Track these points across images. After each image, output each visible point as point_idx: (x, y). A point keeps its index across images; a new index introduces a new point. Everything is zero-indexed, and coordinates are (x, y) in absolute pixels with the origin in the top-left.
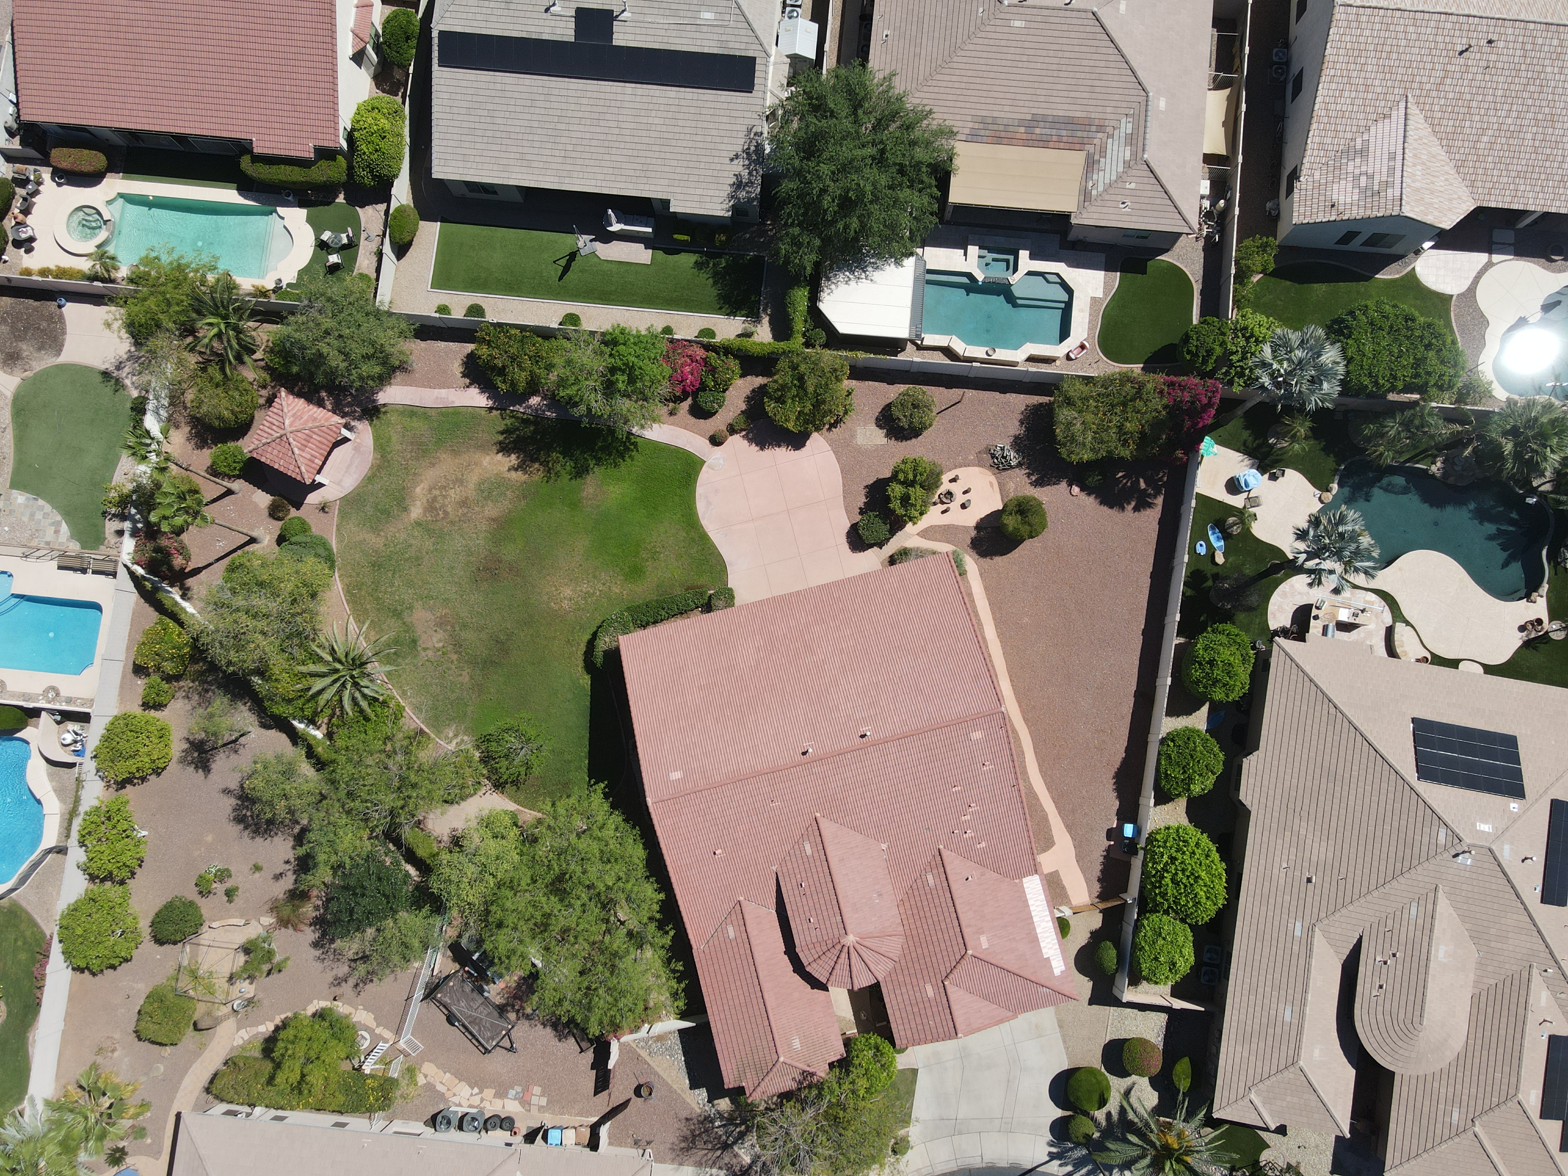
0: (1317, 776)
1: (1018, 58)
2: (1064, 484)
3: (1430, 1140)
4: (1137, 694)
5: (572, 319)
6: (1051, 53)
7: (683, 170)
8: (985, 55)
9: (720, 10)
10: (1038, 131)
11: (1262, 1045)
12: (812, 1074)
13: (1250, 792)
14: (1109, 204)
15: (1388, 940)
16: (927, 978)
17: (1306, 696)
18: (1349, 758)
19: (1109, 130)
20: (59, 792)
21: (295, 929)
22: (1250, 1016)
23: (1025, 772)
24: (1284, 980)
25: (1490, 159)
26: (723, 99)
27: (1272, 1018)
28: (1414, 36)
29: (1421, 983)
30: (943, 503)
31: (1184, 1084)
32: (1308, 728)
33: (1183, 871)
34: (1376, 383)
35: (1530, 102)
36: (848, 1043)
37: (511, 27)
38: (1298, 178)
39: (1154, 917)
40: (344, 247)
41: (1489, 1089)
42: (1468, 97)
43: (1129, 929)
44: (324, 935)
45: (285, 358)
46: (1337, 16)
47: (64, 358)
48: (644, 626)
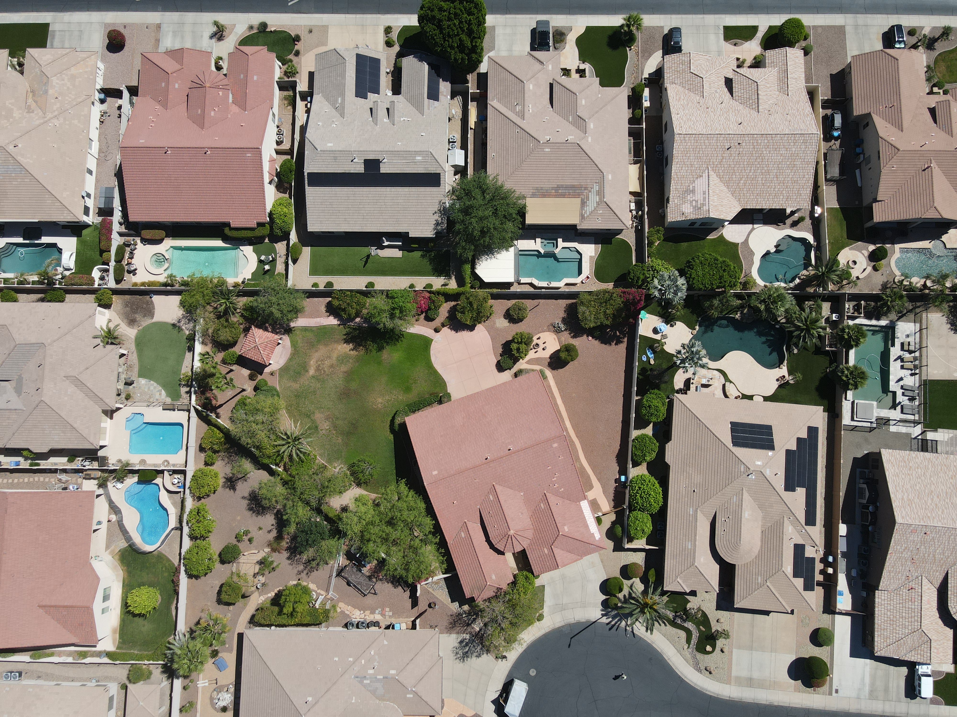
0: (694, 449)
1: (548, 163)
2: (585, 336)
3: (751, 590)
4: (623, 422)
5: (371, 285)
6: (562, 161)
7: (413, 220)
8: (535, 163)
9: (424, 155)
10: (560, 191)
11: (680, 559)
12: (501, 589)
13: (669, 458)
14: (592, 220)
15: (726, 512)
16: (544, 546)
17: (688, 417)
18: (706, 440)
19: (589, 189)
20: (174, 504)
21: (279, 552)
22: (675, 548)
23: (578, 458)
24: (687, 532)
25: (745, 189)
26: (428, 190)
27: (684, 548)
28: (708, 144)
29: (739, 527)
30: (535, 349)
31: (652, 578)
32: (690, 430)
33: (644, 492)
34: (705, 286)
35: (758, 166)
36: (515, 576)
37: (337, 169)
38: (669, 203)
39: (634, 513)
40: (271, 261)
41: (771, 567)
42: (733, 166)
43: (626, 519)
44: (291, 554)
45: (251, 312)
46: (676, 139)
47: (156, 319)
48: (414, 412)
